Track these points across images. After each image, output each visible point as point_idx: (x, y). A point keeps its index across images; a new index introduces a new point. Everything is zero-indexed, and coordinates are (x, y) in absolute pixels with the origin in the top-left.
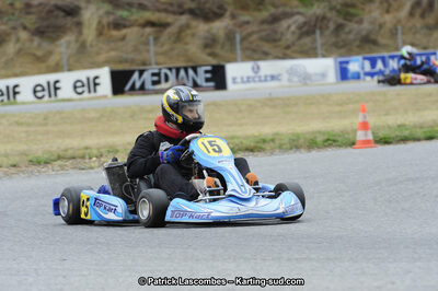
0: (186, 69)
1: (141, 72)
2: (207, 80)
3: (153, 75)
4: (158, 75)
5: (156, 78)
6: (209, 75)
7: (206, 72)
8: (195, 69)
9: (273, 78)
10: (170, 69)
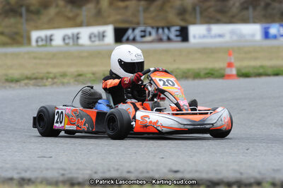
0: (163, 28)
1: (134, 29)
2: (177, 36)
3: (142, 31)
4: (144, 31)
5: (143, 34)
6: (178, 33)
7: (177, 31)
8: (169, 28)
9: (220, 36)
10: (153, 28)
